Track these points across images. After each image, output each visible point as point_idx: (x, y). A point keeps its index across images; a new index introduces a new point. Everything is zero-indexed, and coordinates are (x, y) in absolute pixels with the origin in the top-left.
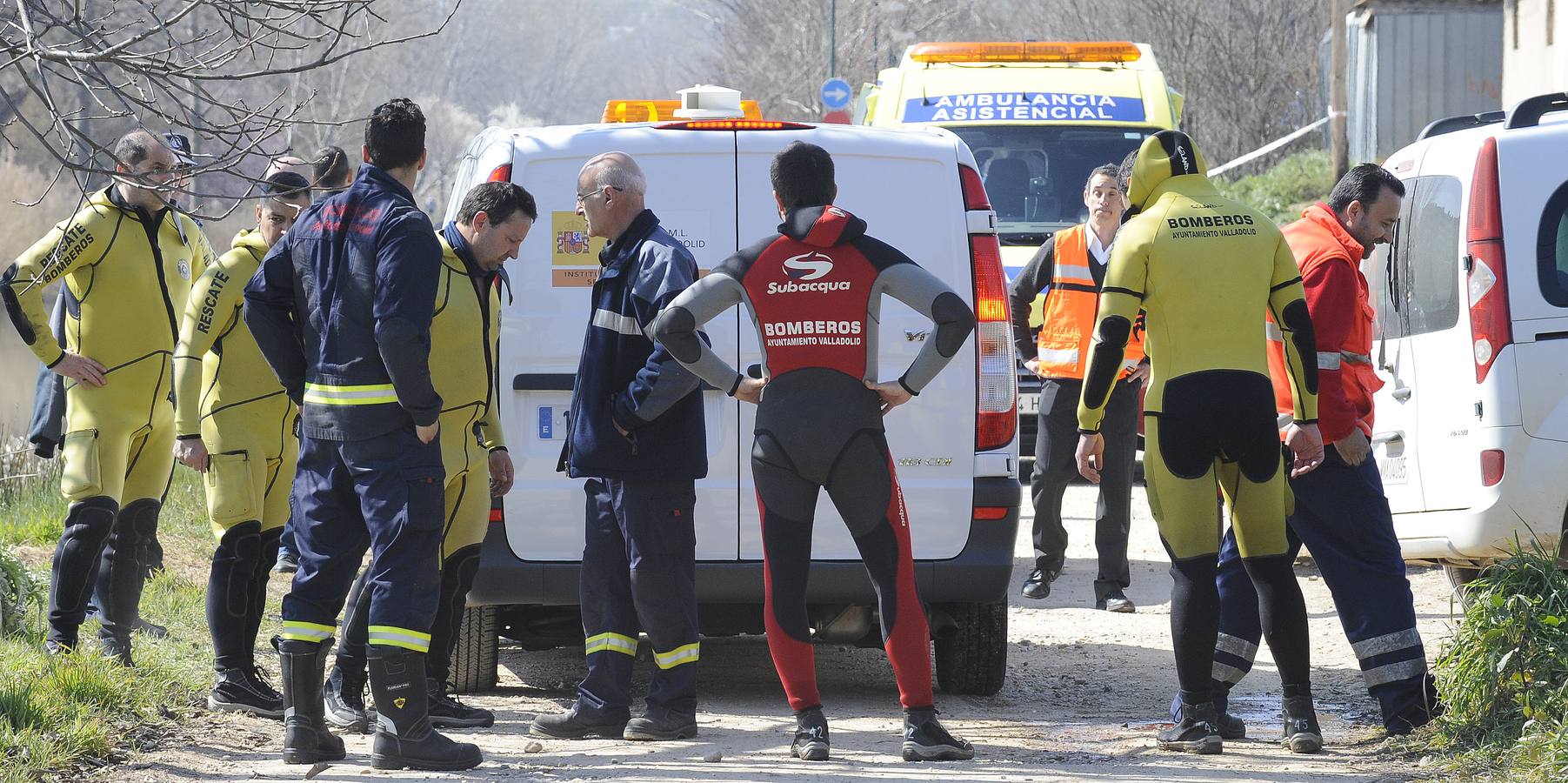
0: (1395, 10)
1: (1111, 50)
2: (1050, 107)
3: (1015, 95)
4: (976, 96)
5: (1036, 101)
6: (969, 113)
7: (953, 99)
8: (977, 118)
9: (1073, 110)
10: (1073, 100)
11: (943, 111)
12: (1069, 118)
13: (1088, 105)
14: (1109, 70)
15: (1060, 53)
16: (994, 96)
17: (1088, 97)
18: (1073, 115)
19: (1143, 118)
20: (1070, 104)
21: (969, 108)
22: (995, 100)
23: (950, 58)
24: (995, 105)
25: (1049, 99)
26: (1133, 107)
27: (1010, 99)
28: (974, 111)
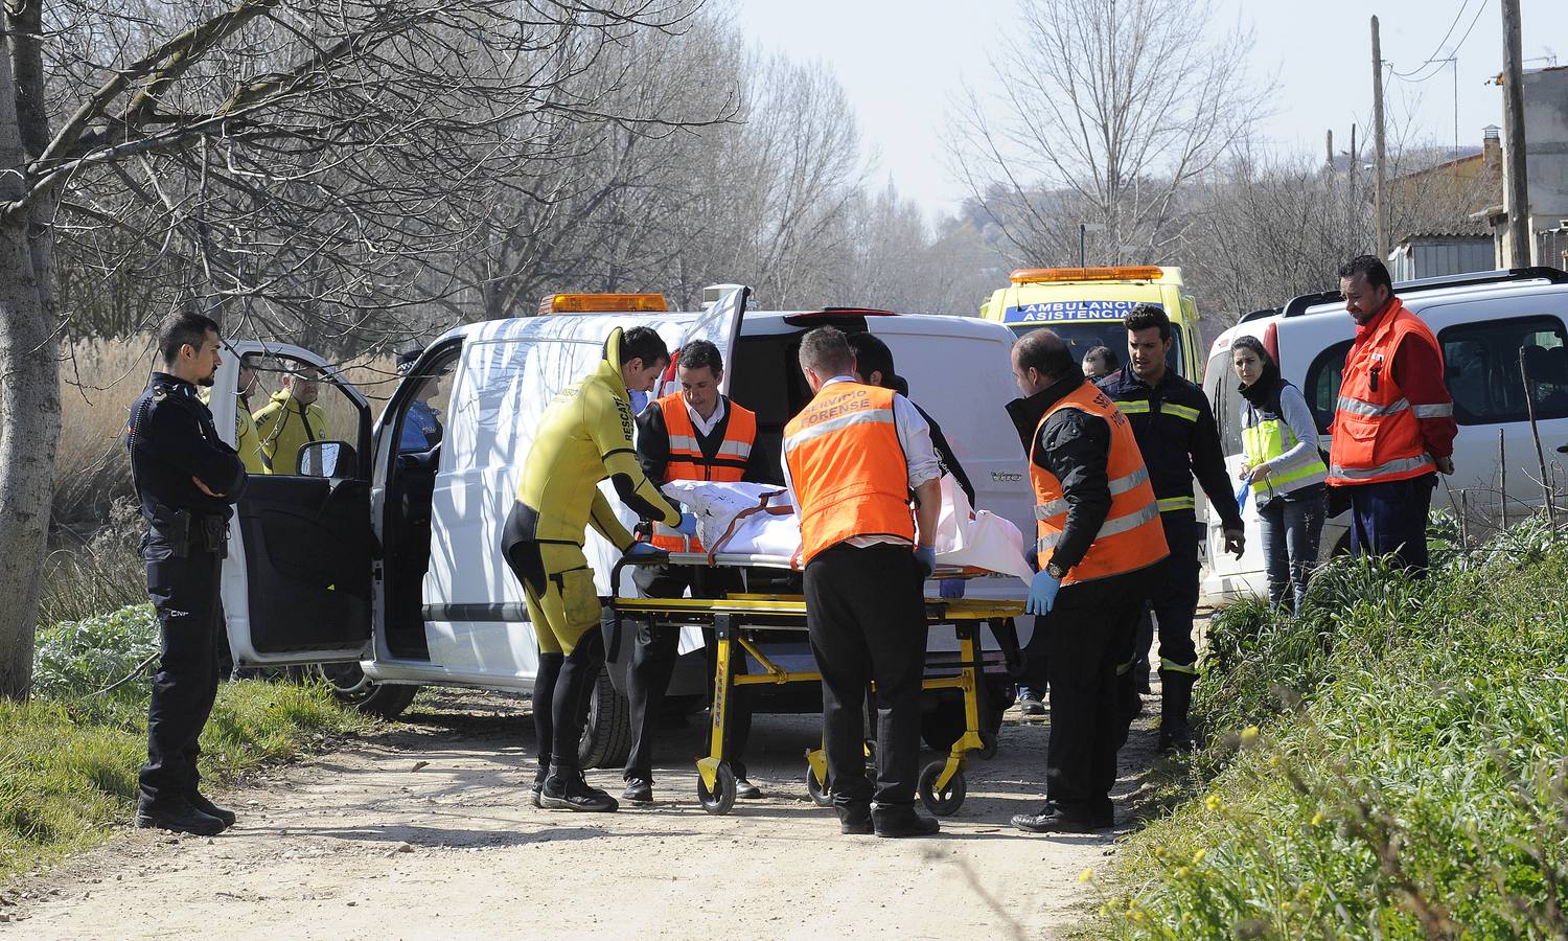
0: (1426, 243)
1: (1143, 271)
2: (1102, 310)
3: (1078, 303)
4: (1052, 304)
5: (1092, 306)
6: (1047, 316)
7: (1037, 306)
8: (1053, 319)
9: (1116, 312)
10: (1116, 305)
11: (1030, 315)
12: (1114, 317)
13: (1127, 309)
14: (1142, 285)
15: (1109, 274)
18: (1117, 316)
21: (1047, 312)
22: (1065, 306)
23: (1037, 279)
24: (1064, 310)
25: (1101, 306)
28: (1051, 314)
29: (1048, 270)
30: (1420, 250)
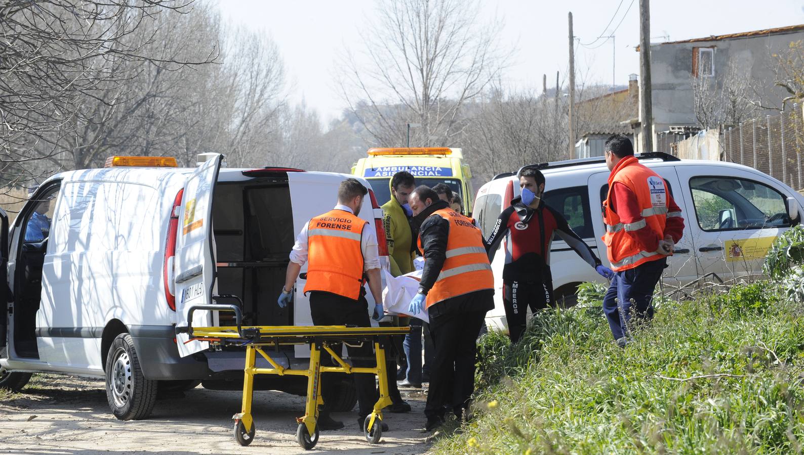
0: (596, 138)
1: (441, 150)
2: (418, 171)
3: (405, 167)
4: (391, 167)
5: (413, 169)
6: (388, 174)
7: (382, 168)
8: (391, 175)
9: (426, 172)
10: (426, 169)
11: (379, 173)
12: (424, 175)
13: (432, 171)
14: (440, 158)
15: (422, 151)
17: (431, 168)
18: (426, 174)
19: (452, 175)
20: (425, 170)
21: (388, 172)
22: (398, 169)
23: (383, 153)
25: (417, 168)
26: (448, 171)
28: (390, 173)
29: (390, 149)
30: (593, 142)
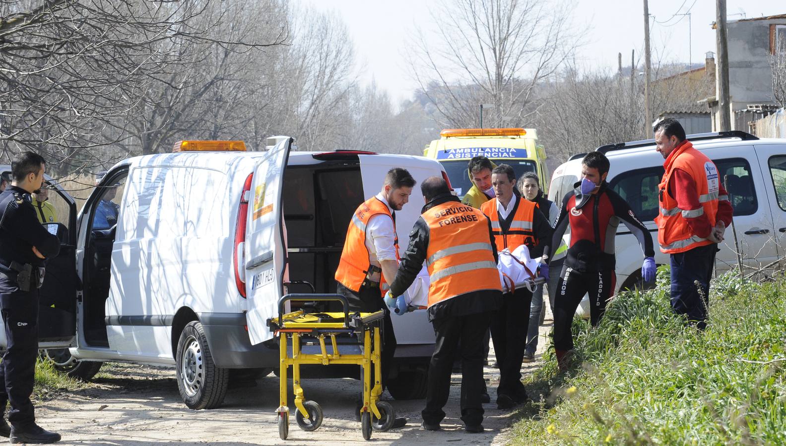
1: (515, 131)
2: (491, 153)
3: (478, 148)
4: (464, 149)
5: (486, 151)
6: (461, 156)
7: (455, 150)
8: (464, 157)
9: (500, 154)
10: (500, 150)
11: (452, 155)
12: (498, 157)
13: (506, 152)
14: (514, 139)
15: (496, 132)
16: (471, 149)
17: (506, 149)
18: (500, 156)
19: (526, 157)
20: (499, 152)
21: (461, 153)
22: (471, 150)
23: (455, 135)
24: (471, 152)
25: (491, 150)
26: (523, 152)
27: (477, 150)
28: (463, 154)
29: (463, 130)
